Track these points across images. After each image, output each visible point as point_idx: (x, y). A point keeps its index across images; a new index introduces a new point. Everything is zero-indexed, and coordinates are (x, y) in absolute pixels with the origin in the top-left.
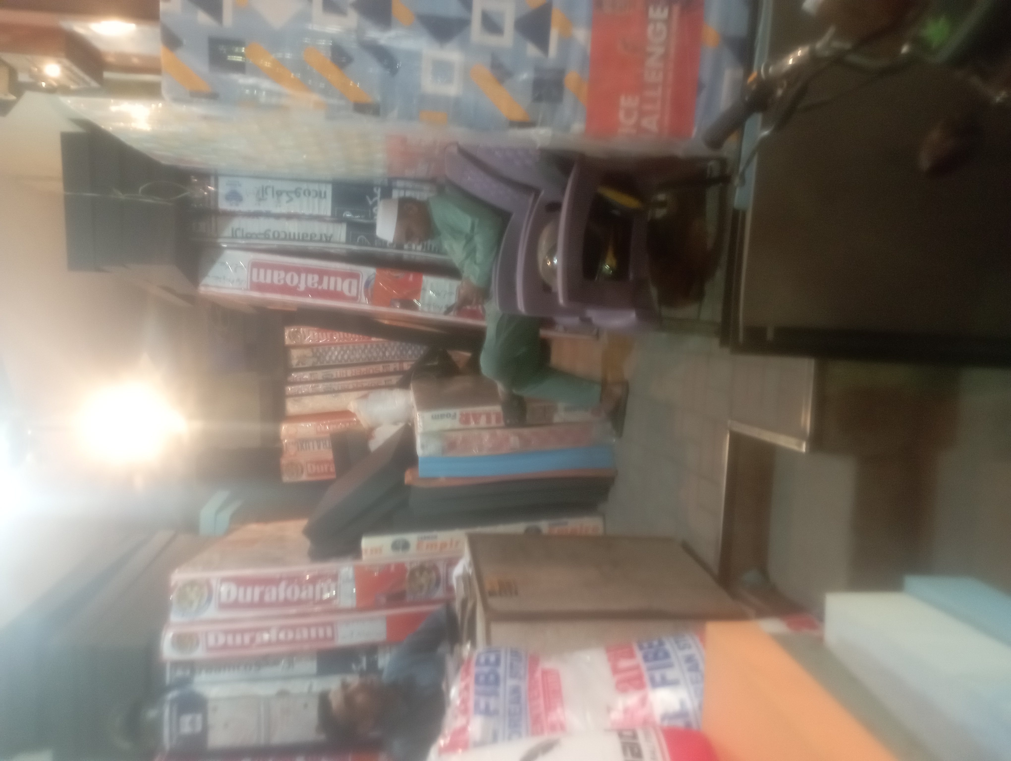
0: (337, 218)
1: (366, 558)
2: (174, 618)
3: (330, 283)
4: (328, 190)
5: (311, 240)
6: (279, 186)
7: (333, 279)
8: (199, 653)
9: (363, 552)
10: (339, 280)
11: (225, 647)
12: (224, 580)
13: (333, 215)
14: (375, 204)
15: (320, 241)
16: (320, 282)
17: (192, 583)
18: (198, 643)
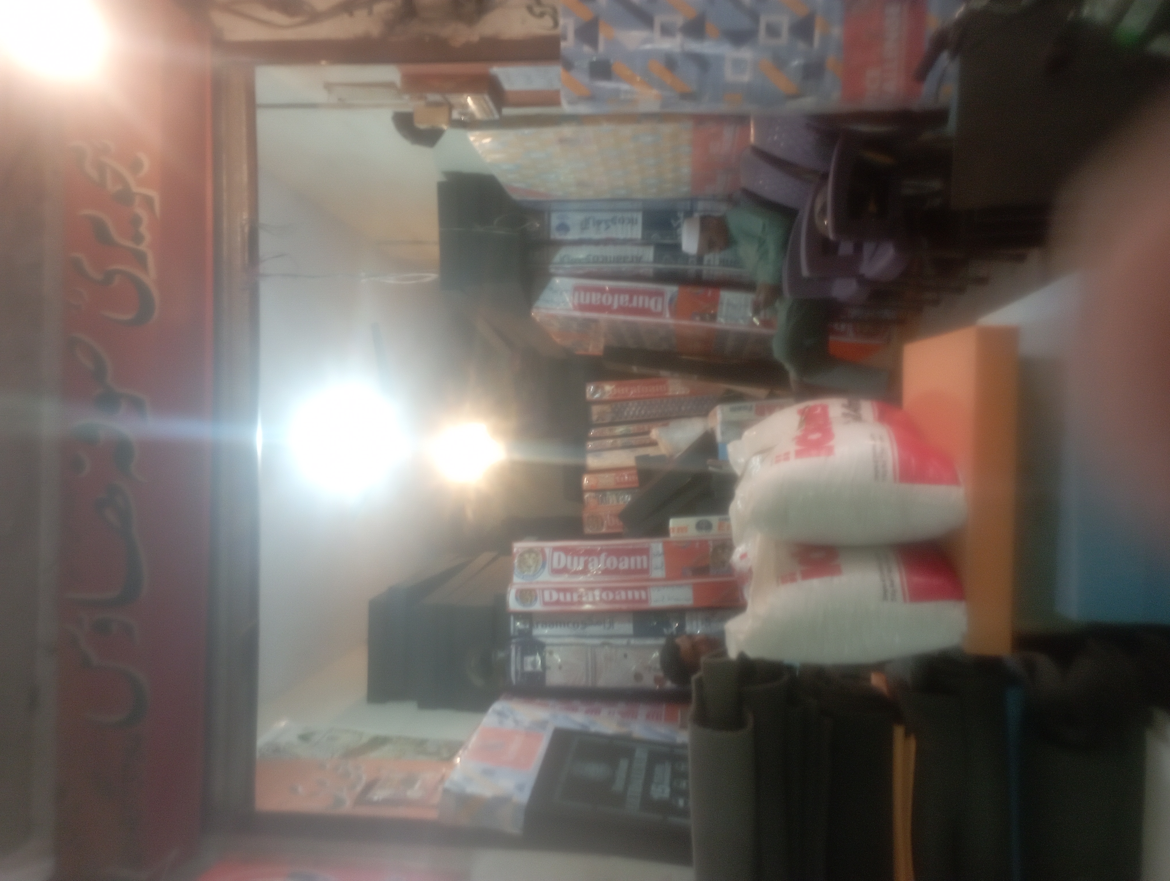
0: (645, 242)
1: (673, 535)
2: (517, 580)
3: (639, 301)
4: (639, 217)
5: (624, 262)
6: (599, 216)
7: (641, 298)
8: (537, 607)
9: (671, 531)
10: (647, 299)
11: (558, 602)
12: (556, 549)
13: (643, 238)
14: (679, 226)
15: (632, 262)
16: (631, 300)
17: (530, 551)
18: (536, 599)
